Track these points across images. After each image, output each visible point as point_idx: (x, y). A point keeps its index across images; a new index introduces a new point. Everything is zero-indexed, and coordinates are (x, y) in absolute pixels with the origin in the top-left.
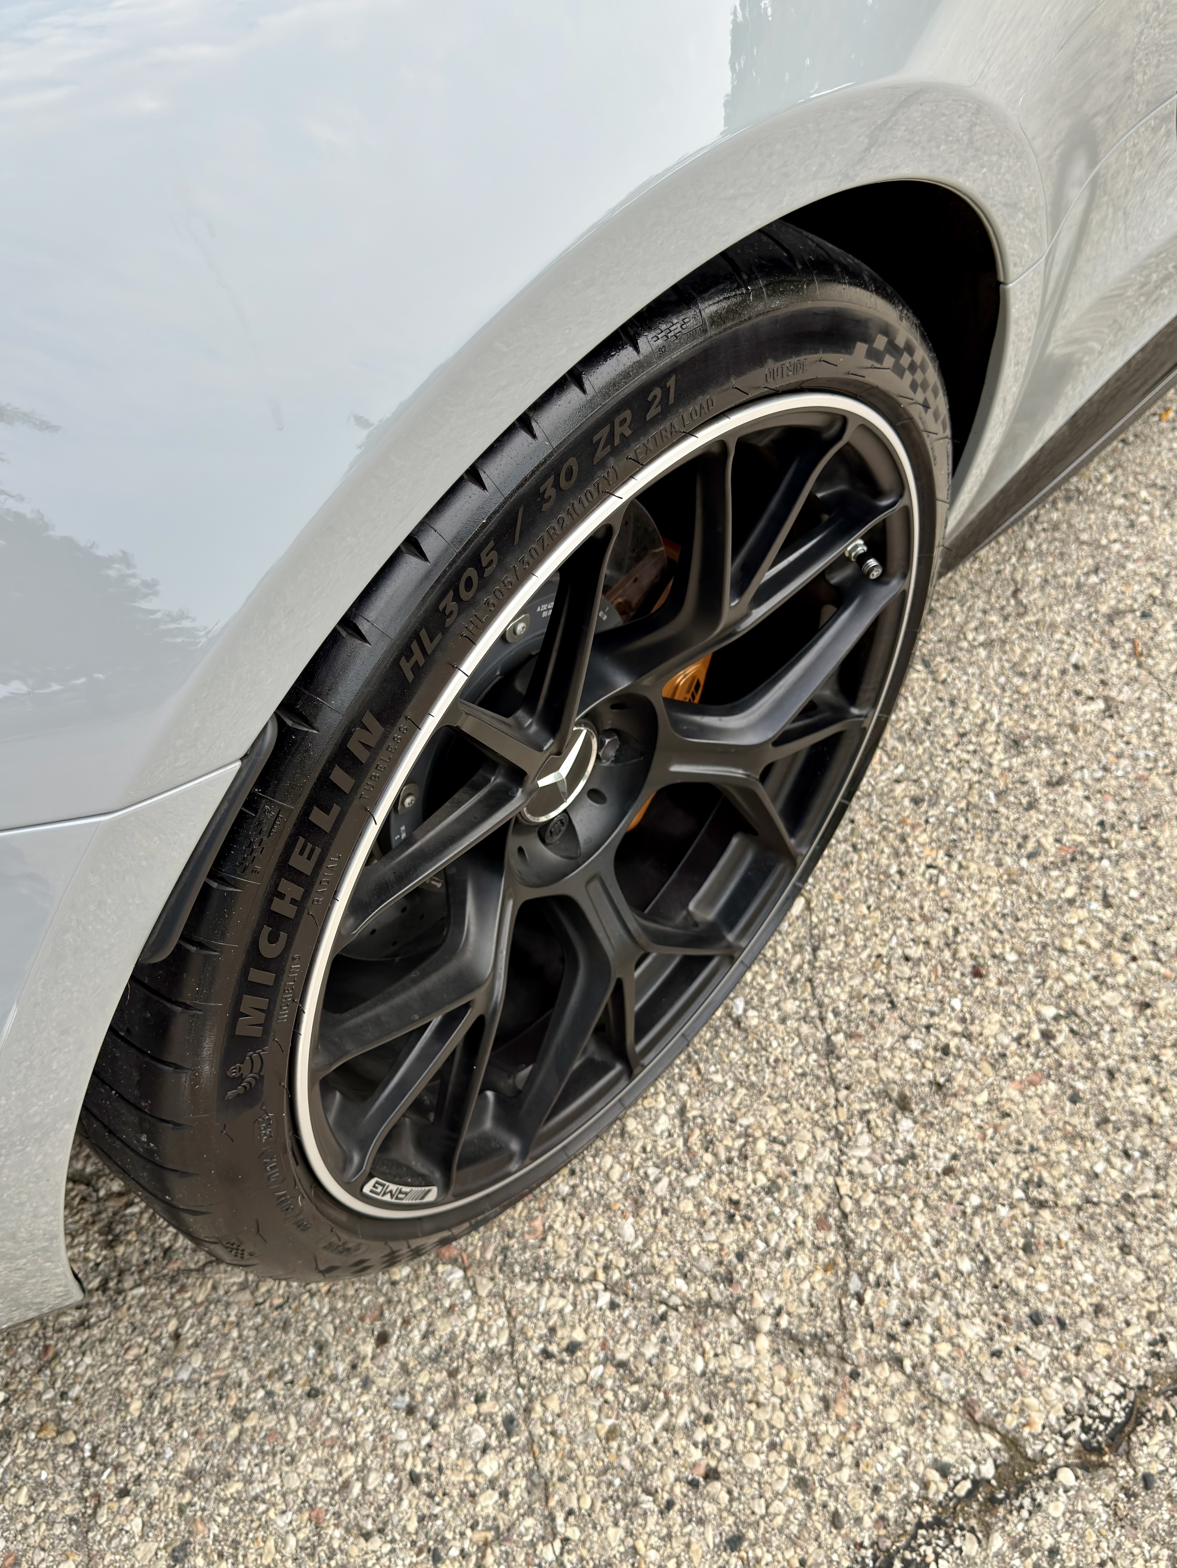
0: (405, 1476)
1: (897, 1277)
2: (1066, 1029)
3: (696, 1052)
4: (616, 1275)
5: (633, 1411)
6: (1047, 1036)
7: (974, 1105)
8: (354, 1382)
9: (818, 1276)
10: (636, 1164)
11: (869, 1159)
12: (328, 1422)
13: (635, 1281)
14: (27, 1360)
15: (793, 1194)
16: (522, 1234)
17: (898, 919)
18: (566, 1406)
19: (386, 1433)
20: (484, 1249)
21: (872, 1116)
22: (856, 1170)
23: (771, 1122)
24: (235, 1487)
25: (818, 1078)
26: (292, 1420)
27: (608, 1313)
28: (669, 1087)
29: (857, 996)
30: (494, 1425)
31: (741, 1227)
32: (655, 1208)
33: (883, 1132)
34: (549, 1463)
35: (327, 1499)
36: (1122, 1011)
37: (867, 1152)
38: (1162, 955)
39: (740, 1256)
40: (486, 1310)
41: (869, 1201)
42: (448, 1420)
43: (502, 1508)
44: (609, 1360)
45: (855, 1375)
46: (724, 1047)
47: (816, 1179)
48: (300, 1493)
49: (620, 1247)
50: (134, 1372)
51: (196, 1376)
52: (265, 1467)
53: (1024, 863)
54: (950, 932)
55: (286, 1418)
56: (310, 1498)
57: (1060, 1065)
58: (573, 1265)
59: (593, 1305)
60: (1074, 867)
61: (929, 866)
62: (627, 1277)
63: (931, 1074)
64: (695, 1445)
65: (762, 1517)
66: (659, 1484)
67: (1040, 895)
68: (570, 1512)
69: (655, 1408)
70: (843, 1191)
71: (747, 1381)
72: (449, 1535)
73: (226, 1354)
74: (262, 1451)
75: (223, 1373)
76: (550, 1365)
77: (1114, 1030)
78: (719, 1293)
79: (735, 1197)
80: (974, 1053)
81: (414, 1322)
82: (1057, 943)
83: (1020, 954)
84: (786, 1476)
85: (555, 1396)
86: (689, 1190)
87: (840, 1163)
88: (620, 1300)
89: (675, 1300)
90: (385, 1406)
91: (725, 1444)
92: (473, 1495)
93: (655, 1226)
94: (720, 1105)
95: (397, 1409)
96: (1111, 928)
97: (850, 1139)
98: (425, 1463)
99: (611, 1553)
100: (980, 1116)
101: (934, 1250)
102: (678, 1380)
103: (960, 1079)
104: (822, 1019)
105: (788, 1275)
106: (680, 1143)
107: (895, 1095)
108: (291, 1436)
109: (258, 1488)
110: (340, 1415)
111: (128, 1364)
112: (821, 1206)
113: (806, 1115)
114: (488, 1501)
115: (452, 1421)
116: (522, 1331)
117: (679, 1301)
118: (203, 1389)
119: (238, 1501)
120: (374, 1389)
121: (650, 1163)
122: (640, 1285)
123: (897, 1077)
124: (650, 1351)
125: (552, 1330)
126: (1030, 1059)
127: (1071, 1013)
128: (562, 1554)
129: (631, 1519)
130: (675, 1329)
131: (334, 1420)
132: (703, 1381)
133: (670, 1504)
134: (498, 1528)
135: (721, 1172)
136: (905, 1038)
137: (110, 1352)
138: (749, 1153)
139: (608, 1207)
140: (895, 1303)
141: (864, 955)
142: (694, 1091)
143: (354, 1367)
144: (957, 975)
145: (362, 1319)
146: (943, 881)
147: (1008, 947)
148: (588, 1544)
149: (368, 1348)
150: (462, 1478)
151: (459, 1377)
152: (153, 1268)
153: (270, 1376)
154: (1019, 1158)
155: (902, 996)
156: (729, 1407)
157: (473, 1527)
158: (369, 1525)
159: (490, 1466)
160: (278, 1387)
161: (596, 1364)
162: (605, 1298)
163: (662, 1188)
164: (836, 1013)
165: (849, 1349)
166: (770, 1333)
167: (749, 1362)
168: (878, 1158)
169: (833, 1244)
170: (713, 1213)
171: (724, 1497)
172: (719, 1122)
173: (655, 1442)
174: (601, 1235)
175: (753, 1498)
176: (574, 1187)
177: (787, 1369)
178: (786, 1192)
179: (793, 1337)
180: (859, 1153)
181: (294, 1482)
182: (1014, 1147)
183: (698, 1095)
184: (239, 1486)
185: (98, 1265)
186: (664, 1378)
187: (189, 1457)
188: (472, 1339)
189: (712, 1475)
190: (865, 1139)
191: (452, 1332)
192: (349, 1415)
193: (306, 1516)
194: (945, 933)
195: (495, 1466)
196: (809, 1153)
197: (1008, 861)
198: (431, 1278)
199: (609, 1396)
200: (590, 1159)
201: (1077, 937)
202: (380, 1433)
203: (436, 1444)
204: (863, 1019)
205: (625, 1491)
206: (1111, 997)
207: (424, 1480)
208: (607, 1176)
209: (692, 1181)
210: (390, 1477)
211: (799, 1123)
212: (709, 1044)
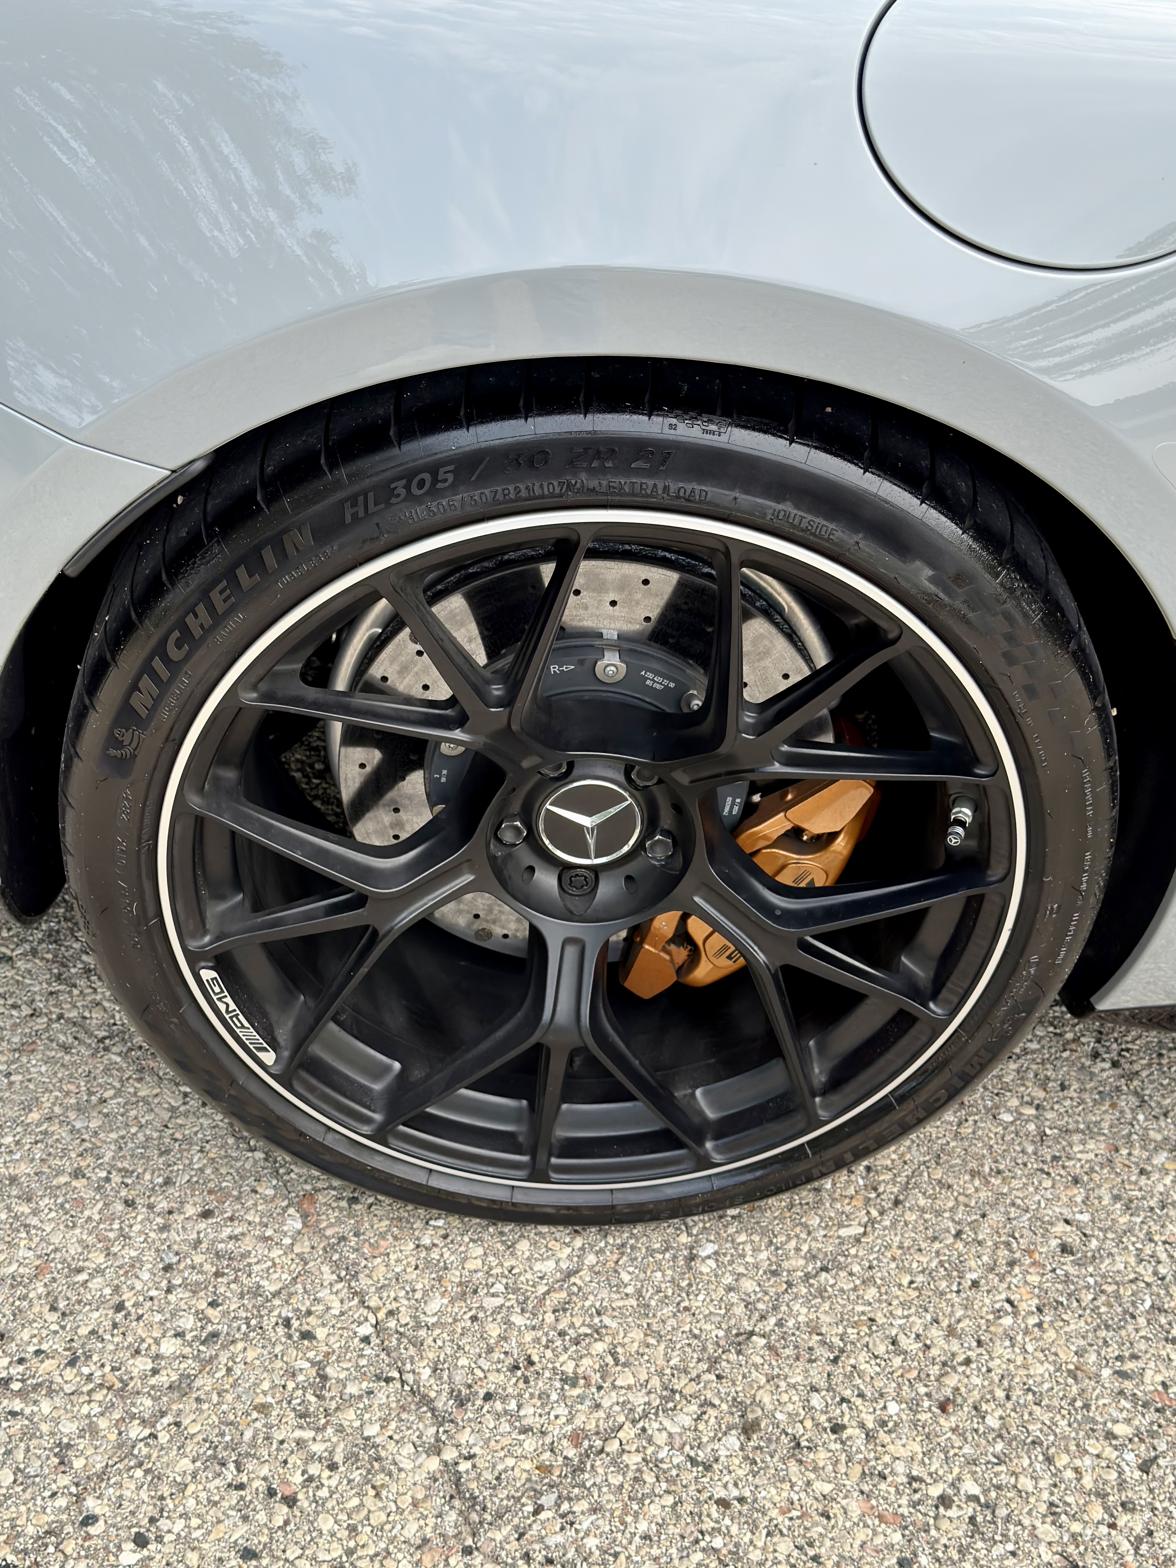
0: (116, 1299)
1: (585, 1525)
2: (970, 1512)
3: (633, 1248)
4: (392, 1324)
5: (294, 1409)
6: (944, 1501)
7: (809, 1483)
8: (159, 1220)
9: (527, 1465)
10: (493, 1272)
11: (670, 1435)
12: (116, 1226)
13: (398, 1340)
14: (16, 1039)
15: (581, 1399)
16: (365, 1241)
17: (926, 1311)
18: (257, 1362)
19: (138, 1265)
20: (331, 1225)
21: (712, 1412)
22: (650, 1432)
23: (626, 1340)
24: (25, 1209)
25: (704, 1349)
26: (100, 1205)
27: (356, 1340)
28: (582, 1249)
29: (815, 1329)
30: (202, 1328)
31: (514, 1380)
32: (470, 1310)
33: (706, 1431)
34: (204, 1382)
35: (60, 1266)
36: (1043, 1548)
37: (675, 1430)
38: (1144, 1547)
39: (488, 1397)
40: (286, 1260)
41: (633, 1460)
42: (180, 1296)
43: (144, 1377)
44: (320, 1366)
45: (468, 1551)
46: (658, 1263)
47: (611, 1407)
48: (51, 1247)
49: (416, 1310)
50: (57, 1098)
51: (84, 1131)
52: (53, 1214)
53: (1106, 1373)
54: (960, 1358)
55: (98, 1201)
56: (52, 1256)
57: (927, 1531)
58: (373, 1289)
59: (354, 1326)
60: (1151, 1416)
61: (1009, 1301)
62: (397, 1332)
63: (801, 1431)
64: (304, 1472)
65: (286, 1560)
66: (251, 1468)
67: (1086, 1406)
68: (177, 1424)
69: (308, 1424)
70: (621, 1434)
71: (390, 1474)
72: (95, 1358)
73: (114, 1136)
74: (62, 1206)
75: (99, 1144)
76: (281, 1330)
77: (1013, 1554)
78: (444, 1403)
79: (535, 1358)
80: (859, 1451)
81: (236, 1223)
82: (1052, 1450)
83: (1004, 1426)
84: (335, 1555)
85: (259, 1351)
86: (508, 1322)
87: (645, 1415)
88: (375, 1341)
89: (410, 1378)
90: (158, 1250)
91: (323, 1493)
92: (138, 1352)
93: (455, 1321)
94: (604, 1294)
95: (162, 1259)
96: (1122, 1484)
97: (674, 1409)
98: (136, 1305)
99: (168, 1472)
100: (803, 1495)
101: (637, 1539)
102: (346, 1424)
103: (822, 1456)
104: (763, 1317)
105: (505, 1441)
106: (542, 1289)
107: (751, 1416)
108: (87, 1213)
109: (34, 1221)
110: (127, 1230)
111: (60, 1090)
112: (591, 1426)
113: (661, 1362)
114: (143, 1364)
115: (181, 1299)
116: (290, 1295)
117: (411, 1382)
118: (78, 1141)
119: (16, 1217)
120: (164, 1236)
121: (504, 1281)
122: (399, 1345)
123: (769, 1407)
124: (352, 1389)
125: (309, 1313)
126: (904, 1501)
127: (990, 1506)
128: (141, 1440)
129: (206, 1468)
130: (385, 1394)
131: (121, 1228)
132: (360, 1441)
133: (241, 1487)
134: (127, 1385)
135: (547, 1334)
136: (814, 1389)
137: (60, 1075)
138: (583, 1344)
139: (440, 1279)
140: (559, 1539)
141: (859, 1308)
142: (597, 1269)
143: (170, 1212)
144: (923, 1390)
145: (210, 1192)
146: (1007, 1321)
147: (999, 1412)
148: (163, 1452)
149: (191, 1210)
150: (144, 1336)
151: (219, 1280)
152: (139, 1053)
153: (120, 1170)
154: (795, 1553)
155: (852, 1361)
156: (356, 1476)
157: (113, 1369)
158: (62, 1305)
159: (169, 1346)
160: (116, 1178)
161: (308, 1360)
162: (366, 1330)
163: (491, 1303)
164: (780, 1324)
165: (486, 1532)
166: (445, 1463)
167: (407, 1464)
168: (677, 1443)
169: (566, 1458)
170: (506, 1353)
171: (279, 1521)
172: (587, 1304)
173: (282, 1442)
174: (414, 1291)
175: (296, 1543)
176: (435, 1245)
177: (426, 1496)
178: (576, 1392)
179: (457, 1483)
180: (667, 1423)
181: (56, 1239)
182: (801, 1541)
183: (596, 1273)
184: (27, 1210)
185: (115, 1024)
186: (339, 1414)
187: (24, 1169)
188: (256, 1268)
189: (290, 1501)
190: (687, 1421)
191: (250, 1252)
192: (132, 1234)
193: (38, 1262)
194: (954, 1355)
195: (172, 1350)
196: (629, 1388)
197: (1092, 1358)
198: (279, 1210)
199: (291, 1385)
200: (466, 1239)
201: (1078, 1462)
202: (136, 1263)
203: (156, 1302)
204: (796, 1347)
205: (226, 1449)
206: (1046, 1531)
207: (123, 1313)
208: (465, 1260)
209: (518, 1320)
210: (107, 1291)
211: (648, 1361)
212: (651, 1252)
